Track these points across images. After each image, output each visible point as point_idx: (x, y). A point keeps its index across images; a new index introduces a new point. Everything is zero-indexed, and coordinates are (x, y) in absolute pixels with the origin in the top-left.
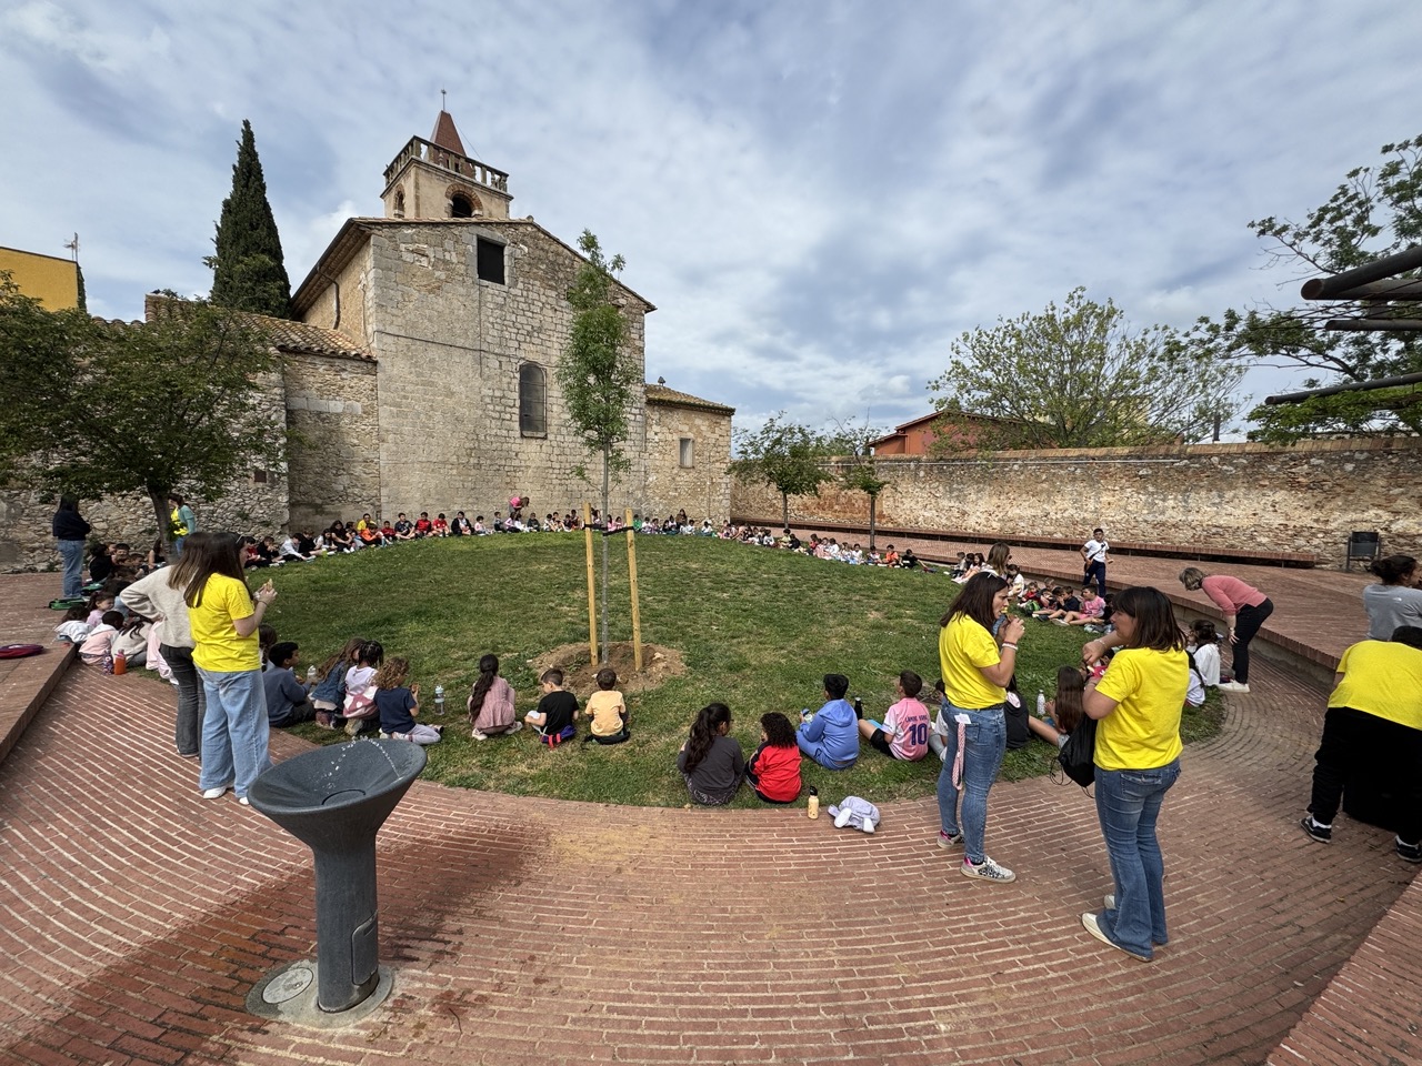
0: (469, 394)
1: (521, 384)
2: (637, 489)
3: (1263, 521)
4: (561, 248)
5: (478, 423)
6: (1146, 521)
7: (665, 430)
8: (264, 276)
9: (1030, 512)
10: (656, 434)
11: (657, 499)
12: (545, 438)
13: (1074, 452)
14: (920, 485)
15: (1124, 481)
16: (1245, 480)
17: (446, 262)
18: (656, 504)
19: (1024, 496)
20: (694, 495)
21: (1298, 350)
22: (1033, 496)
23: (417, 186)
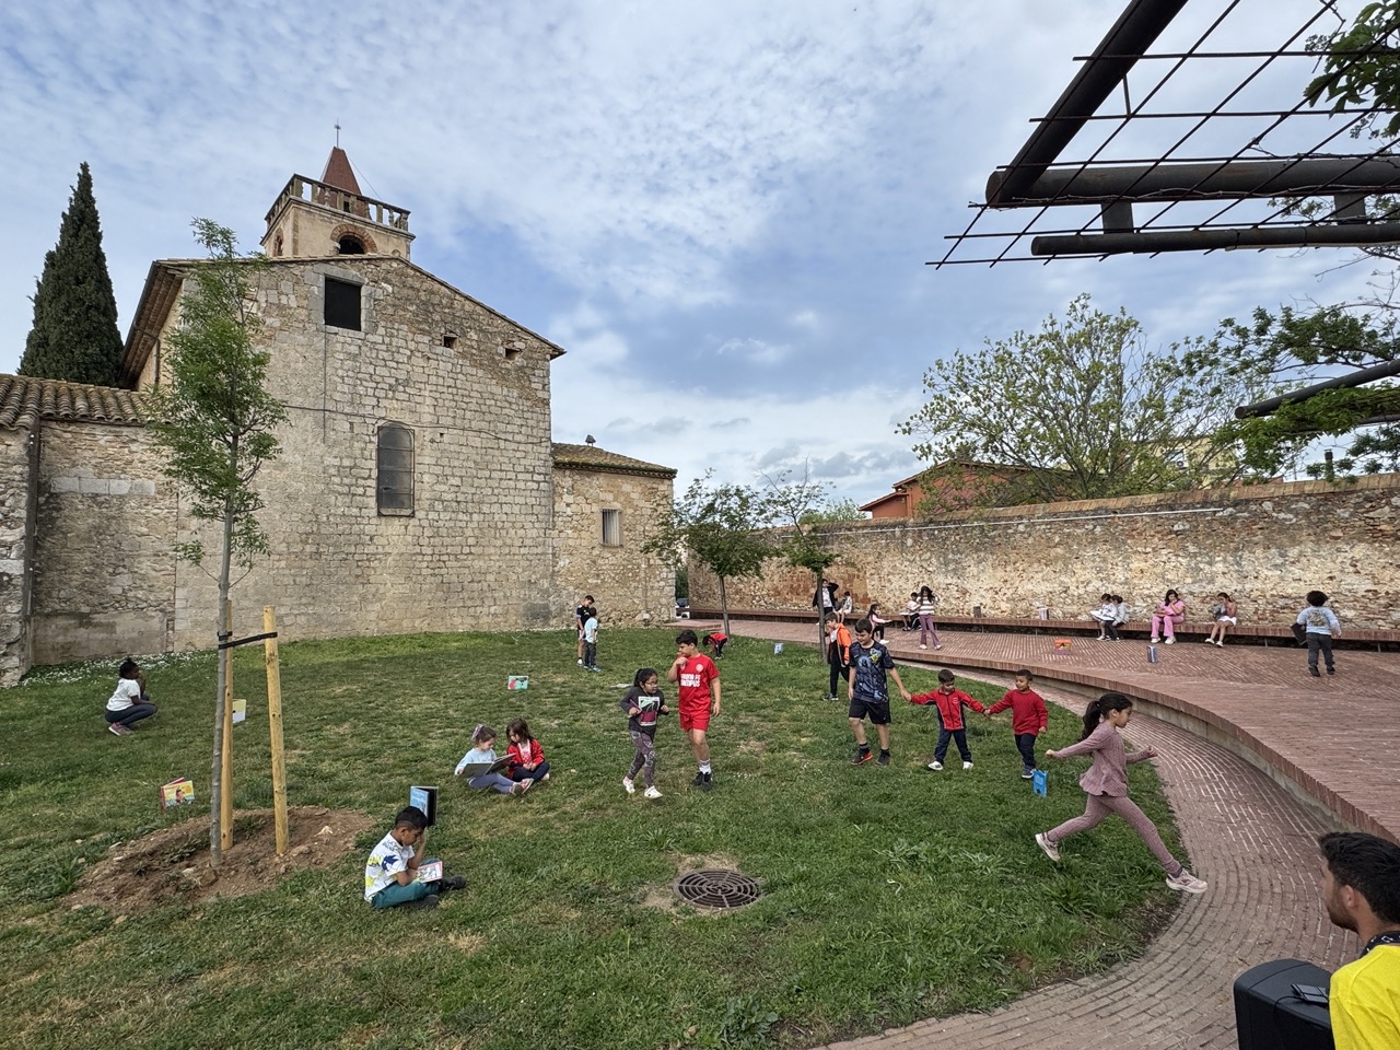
0: (307, 464)
1: (379, 450)
2: (542, 577)
3: (1344, 587)
4: (437, 286)
5: (319, 500)
6: (1192, 593)
7: (580, 499)
8: (88, 337)
9: (1043, 588)
10: (568, 505)
11: (571, 588)
12: (412, 516)
13: (1091, 504)
14: (909, 557)
15: (1156, 539)
16: (1310, 531)
17: (281, 307)
18: (570, 595)
19: (1036, 565)
20: (623, 581)
21: (1362, 358)
22: (1047, 565)
23: (295, 229)
